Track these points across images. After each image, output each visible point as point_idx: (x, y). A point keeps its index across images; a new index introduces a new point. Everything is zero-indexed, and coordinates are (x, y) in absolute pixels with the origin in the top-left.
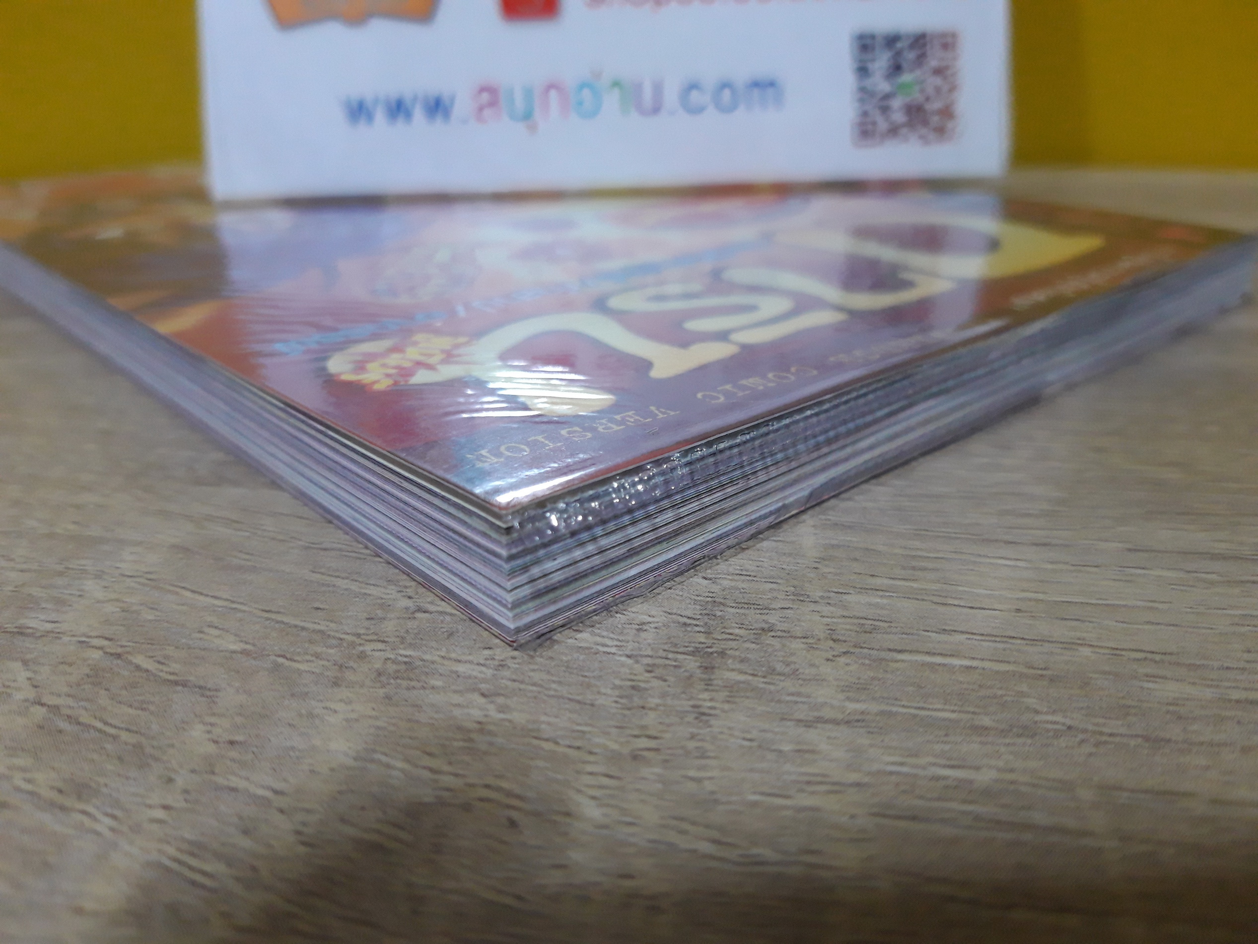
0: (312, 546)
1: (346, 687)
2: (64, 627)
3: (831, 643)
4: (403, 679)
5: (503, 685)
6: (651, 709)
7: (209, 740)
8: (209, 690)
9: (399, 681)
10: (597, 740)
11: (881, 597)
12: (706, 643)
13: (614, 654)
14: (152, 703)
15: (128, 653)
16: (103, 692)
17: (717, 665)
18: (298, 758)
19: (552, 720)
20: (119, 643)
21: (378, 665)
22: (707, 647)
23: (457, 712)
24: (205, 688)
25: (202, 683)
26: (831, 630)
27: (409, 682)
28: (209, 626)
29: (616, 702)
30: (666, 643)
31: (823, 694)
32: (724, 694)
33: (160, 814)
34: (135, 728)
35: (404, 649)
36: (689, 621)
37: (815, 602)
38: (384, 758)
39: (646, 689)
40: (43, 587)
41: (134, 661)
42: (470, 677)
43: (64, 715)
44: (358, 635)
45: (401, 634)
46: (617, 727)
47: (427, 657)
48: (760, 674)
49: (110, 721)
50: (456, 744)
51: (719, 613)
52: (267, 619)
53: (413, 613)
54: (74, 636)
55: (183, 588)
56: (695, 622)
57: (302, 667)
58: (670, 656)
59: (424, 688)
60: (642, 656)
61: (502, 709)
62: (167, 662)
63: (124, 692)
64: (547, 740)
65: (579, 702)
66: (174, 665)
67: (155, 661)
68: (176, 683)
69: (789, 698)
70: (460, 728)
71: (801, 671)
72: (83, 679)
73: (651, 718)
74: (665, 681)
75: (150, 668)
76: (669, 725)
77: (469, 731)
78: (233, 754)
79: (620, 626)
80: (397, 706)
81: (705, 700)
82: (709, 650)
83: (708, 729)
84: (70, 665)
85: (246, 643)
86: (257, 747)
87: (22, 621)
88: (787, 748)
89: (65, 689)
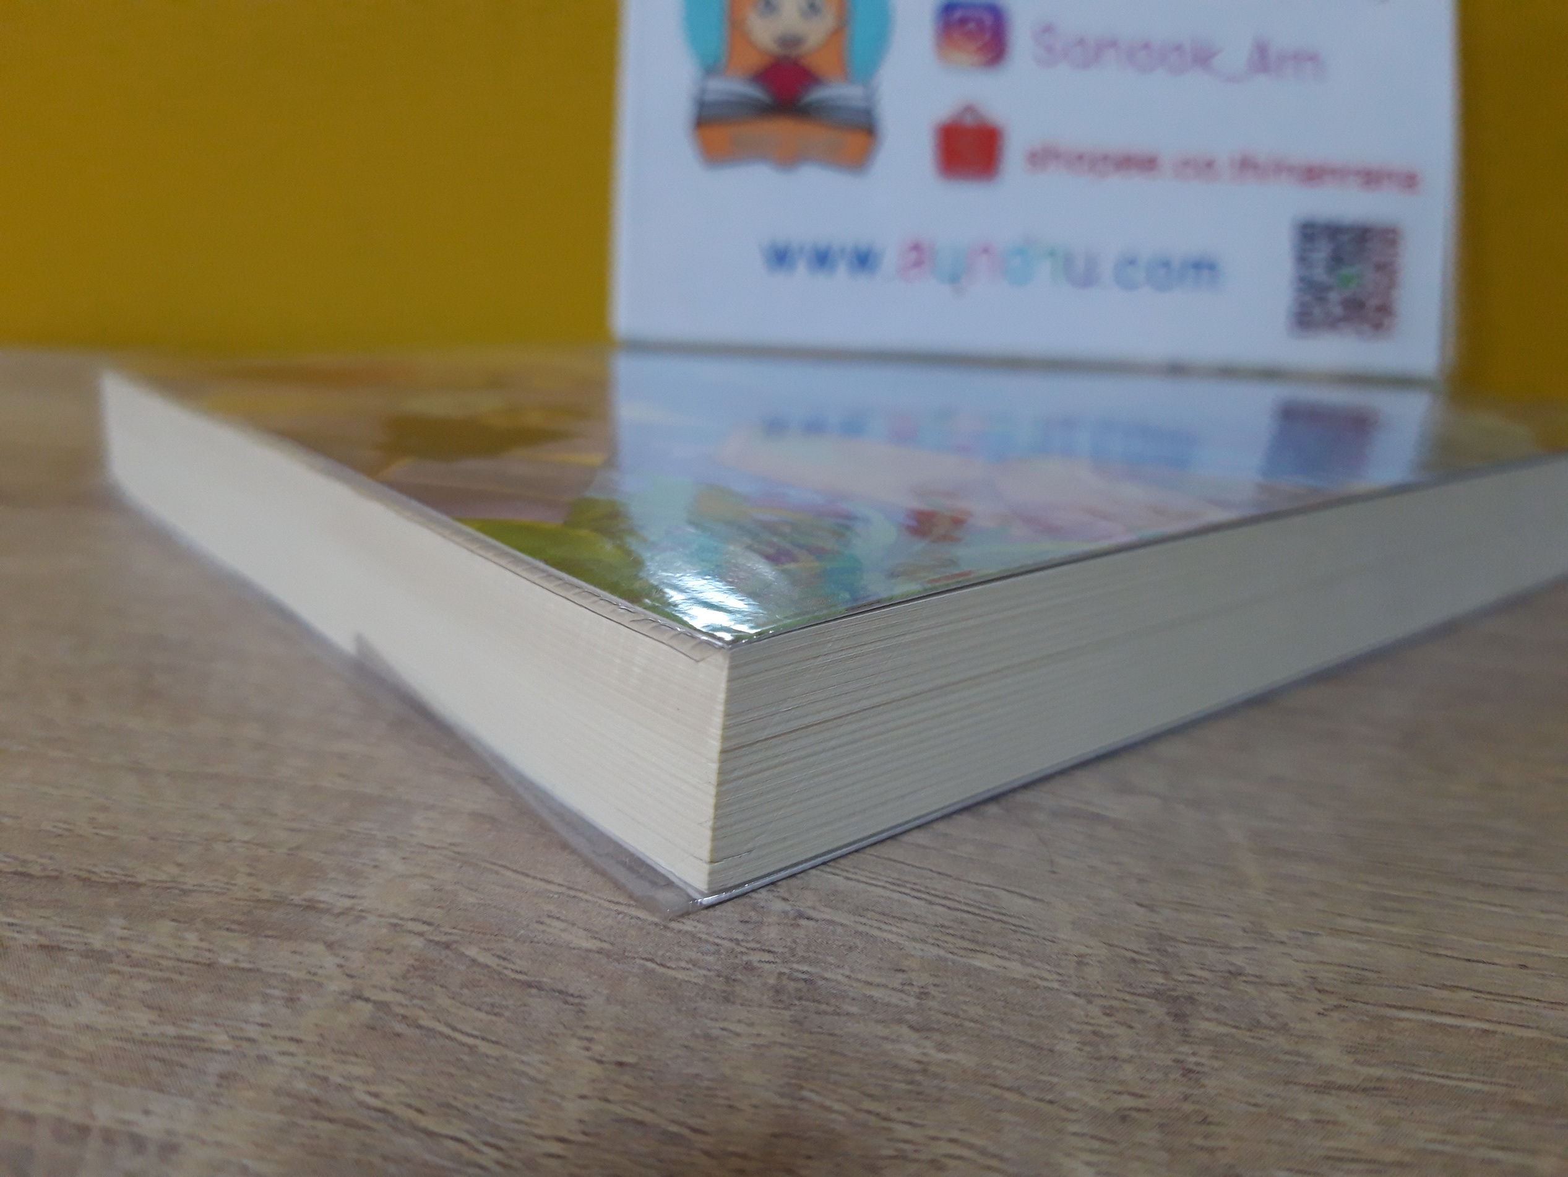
1: (742, 1005)
2: (366, 904)
3: (1316, 994)
4: (807, 1000)
5: (933, 1018)
6: (1124, 1061)
7: (591, 1058)
8: (572, 995)
9: (804, 1003)
10: (1071, 1094)
11: (1359, 941)
12: (1166, 985)
13: (1058, 990)
14: (506, 1007)
15: (456, 942)
16: (437, 988)
17: (1188, 1013)
18: (708, 1088)
19: (1010, 1066)
20: (442, 929)
21: (772, 981)
22: (1169, 990)
23: (889, 1047)
24: (567, 994)
25: (561, 987)
26: (1312, 977)
27: (816, 1004)
28: (549, 917)
29: (1080, 1050)
30: (1118, 982)
31: (1327, 1055)
32: (1207, 1049)
33: (556, 1148)
34: (494, 1039)
35: (798, 962)
36: (1136, 957)
37: (1282, 943)
38: (813, 1096)
39: (1112, 1037)
40: (325, 852)
41: (467, 953)
42: (888, 1005)
43: (398, 1015)
44: (738, 942)
45: (789, 944)
46: (1091, 1080)
47: (828, 975)
48: (1243, 1026)
49: (459, 1026)
50: (897, 1085)
51: (1170, 950)
52: (619, 913)
53: (795, 919)
54: (381, 916)
55: (503, 866)
56: (1143, 958)
57: (680, 975)
58: (1128, 997)
59: (838, 1014)
60: (1094, 995)
61: (942, 1047)
62: (509, 957)
63: (465, 991)
64: (1009, 1089)
65: (1033, 1046)
66: (518, 961)
67: (493, 955)
68: (529, 985)
69: (1287, 1057)
70: (896, 1066)
71: (1292, 1025)
72: (408, 971)
73: (1128, 1072)
74: (1131, 1027)
75: (489, 963)
76: (1152, 1083)
77: (909, 1071)
78: (627, 1078)
79: (1054, 956)
80: (811, 1033)
81: (1187, 1054)
82: (1173, 993)
83: (1202, 1090)
84: (389, 951)
85: (601, 940)
86: (654, 1072)
87: (312, 893)
88: (1304, 1117)
89: (389, 982)
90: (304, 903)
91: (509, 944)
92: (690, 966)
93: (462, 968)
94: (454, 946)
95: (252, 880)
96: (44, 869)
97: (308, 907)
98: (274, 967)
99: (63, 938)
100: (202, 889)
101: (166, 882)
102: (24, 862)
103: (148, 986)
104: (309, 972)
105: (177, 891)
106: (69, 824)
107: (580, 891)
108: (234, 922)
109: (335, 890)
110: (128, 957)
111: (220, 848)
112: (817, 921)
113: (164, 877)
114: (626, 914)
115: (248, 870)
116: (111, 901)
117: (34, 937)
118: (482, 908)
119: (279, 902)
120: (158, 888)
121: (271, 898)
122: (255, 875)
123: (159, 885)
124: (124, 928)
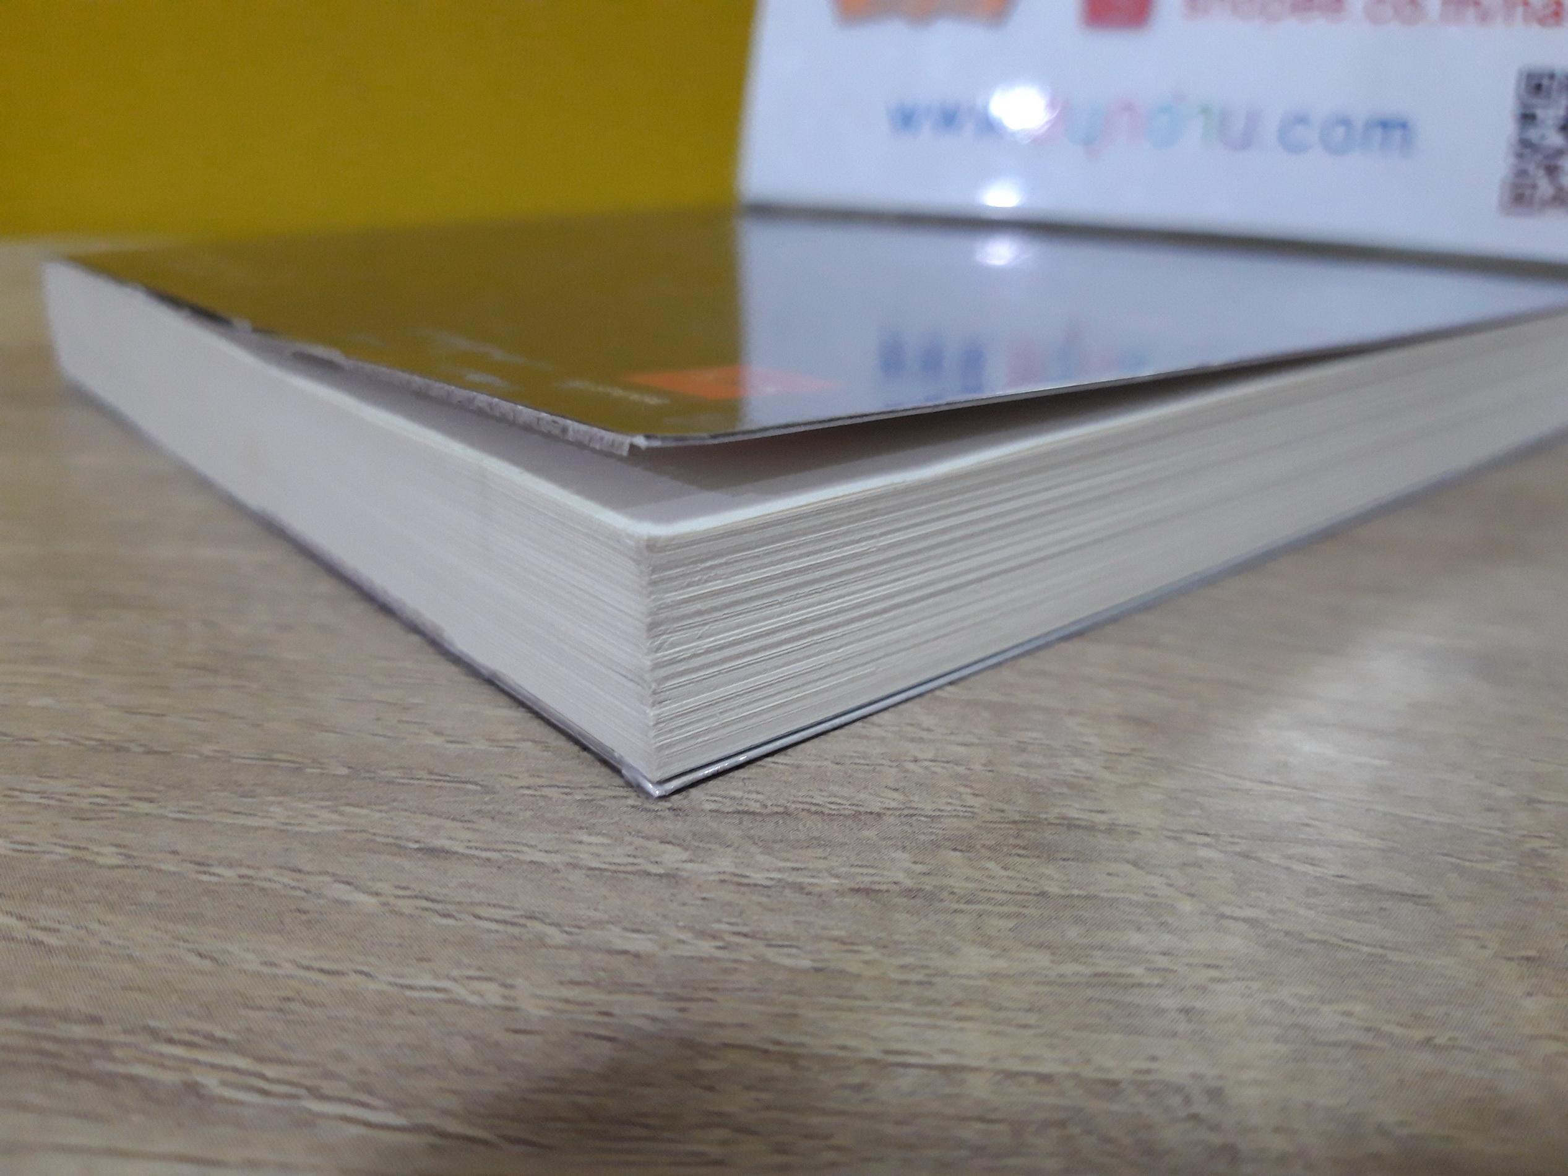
15: (1251, 851)
20: (1223, 839)
24: (1408, 895)
25: (1396, 889)
34: (1392, 946)
43: (1278, 931)
54: (1152, 830)
62: (1317, 863)
67: (1302, 862)
72: (1239, 885)
75: (1305, 870)
78: (1548, 972)
84: (1199, 867)
85: (1380, 839)
89: (1234, 898)
90: (1062, 821)
92: (1487, 858)
95: (981, 800)
96: (764, 807)
98: (1107, 891)
99: (867, 879)
100: (945, 814)
101: (902, 809)
102: (733, 799)
103: (1010, 924)
104: (1146, 894)
105: (923, 819)
108: (1015, 846)
109: (1077, 806)
110: (952, 893)
111: (911, 766)
113: (893, 804)
115: (969, 790)
116: (869, 834)
117: (837, 881)
118: (1235, 812)
119: (1035, 822)
120: (900, 816)
121: (1025, 819)
122: (982, 796)
123: (898, 813)
124: (915, 863)
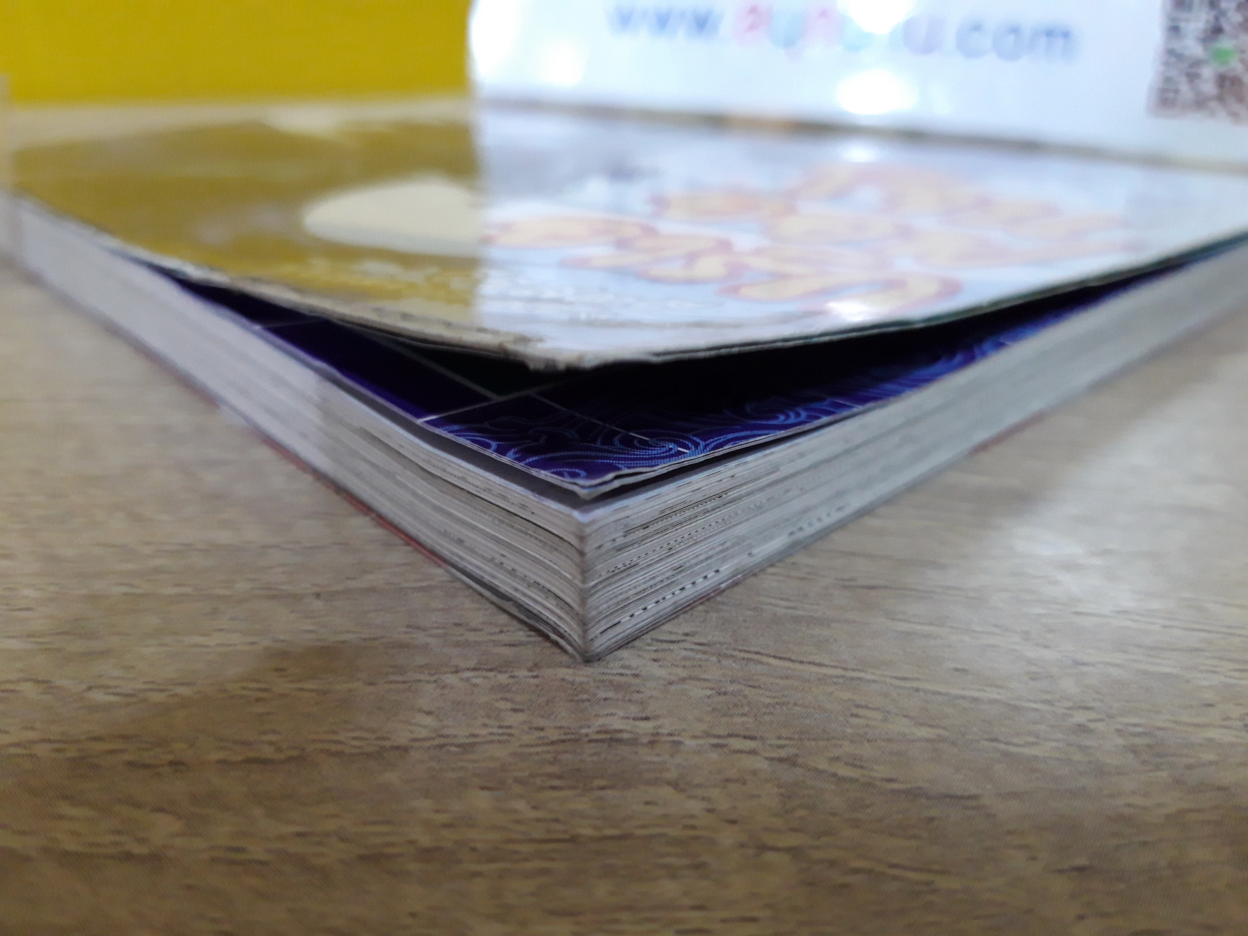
0: (847, 583)
2: (667, 725)
7: (1048, 870)
8: (961, 798)
15: (797, 756)
18: (1177, 878)
20: (769, 742)
21: (1120, 741)
24: (957, 797)
25: (943, 790)
28: (857, 706)
34: (938, 868)
35: (1121, 715)
41: (820, 767)
43: (822, 861)
47: (1157, 724)
49: (896, 861)
52: (917, 690)
54: (694, 737)
55: (756, 653)
57: (1038, 752)
62: (863, 764)
66: (877, 767)
67: (846, 764)
68: (913, 794)
72: (784, 803)
75: (852, 775)
78: (1100, 885)
84: (742, 782)
85: (932, 726)
86: (1114, 870)
87: (600, 721)
89: (778, 821)
90: (604, 736)
91: (848, 748)
92: (1033, 740)
93: (833, 787)
94: (800, 761)
95: (521, 717)
96: (279, 750)
97: (611, 739)
98: (644, 827)
99: (379, 841)
100: (478, 740)
101: (433, 739)
102: (245, 743)
104: (686, 827)
105: (453, 749)
106: (258, 681)
107: (859, 670)
109: (622, 713)
110: (474, 849)
112: (1093, 665)
113: (423, 733)
114: (926, 692)
115: (509, 705)
117: (343, 847)
118: (784, 708)
119: (575, 740)
120: (429, 748)
121: (564, 737)
122: (522, 711)
123: (427, 744)
124: (437, 811)
